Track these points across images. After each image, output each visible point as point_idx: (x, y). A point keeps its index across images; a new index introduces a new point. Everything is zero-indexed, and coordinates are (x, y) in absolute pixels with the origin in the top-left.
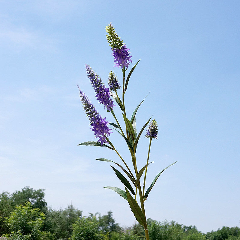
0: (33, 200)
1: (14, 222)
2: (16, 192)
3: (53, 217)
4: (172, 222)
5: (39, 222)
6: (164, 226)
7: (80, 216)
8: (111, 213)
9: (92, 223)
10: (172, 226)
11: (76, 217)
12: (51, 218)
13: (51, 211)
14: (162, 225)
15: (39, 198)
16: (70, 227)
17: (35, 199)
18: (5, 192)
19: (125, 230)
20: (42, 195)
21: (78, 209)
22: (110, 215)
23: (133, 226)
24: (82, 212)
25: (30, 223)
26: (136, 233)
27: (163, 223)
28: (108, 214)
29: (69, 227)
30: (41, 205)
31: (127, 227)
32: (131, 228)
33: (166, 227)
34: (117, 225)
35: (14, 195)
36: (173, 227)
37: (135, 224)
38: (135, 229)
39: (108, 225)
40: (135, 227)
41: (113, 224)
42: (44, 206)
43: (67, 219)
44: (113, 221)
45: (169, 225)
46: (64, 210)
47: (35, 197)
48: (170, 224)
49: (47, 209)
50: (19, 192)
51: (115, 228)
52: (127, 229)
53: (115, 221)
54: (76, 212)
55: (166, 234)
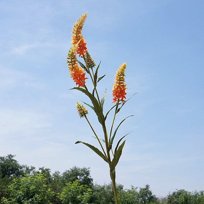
0: (81, 177)
1: (65, 196)
2: (66, 172)
3: (98, 191)
4: (201, 192)
5: (87, 195)
6: (195, 195)
7: (122, 190)
8: (148, 186)
9: (131, 195)
10: (201, 195)
11: (118, 190)
12: (97, 192)
13: (97, 186)
14: (192, 195)
15: (85, 175)
16: (114, 200)
17: (82, 176)
18: (57, 171)
19: (161, 200)
20: (88, 173)
21: (119, 184)
22: (148, 188)
23: (167, 197)
24: (123, 186)
25: (79, 197)
26: (170, 202)
27: (194, 193)
28: (145, 187)
29: (112, 199)
30: (88, 182)
31: (163, 198)
32: (166, 198)
33: (196, 196)
34: (154, 196)
35: (65, 174)
36: (203, 196)
37: (169, 194)
38: (169, 199)
39: (146, 196)
40: (169, 197)
41: (150, 195)
42: (90, 182)
43: (110, 192)
44: (150, 193)
45: (198, 195)
46: (108, 185)
48: (200, 194)
49: (92, 184)
50: (68, 171)
51: (152, 198)
52: (162, 199)
53: (152, 193)
54: (118, 186)
55: (196, 202)
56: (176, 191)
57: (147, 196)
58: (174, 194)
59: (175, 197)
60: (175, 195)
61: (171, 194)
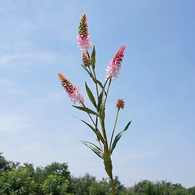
0: (60, 171)
1: (47, 187)
2: (47, 166)
3: (75, 182)
4: (162, 181)
5: (65, 186)
6: (157, 184)
7: (95, 181)
8: (117, 177)
10: (163, 184)
11: (92, 181)
13: (73, 178)
14: (155, 184)
15: (64, 169)
16: (88, 189)
17: (61, 170)
19: (128, 189)
20: (66, 167)
21: (92, 176)
22: (117, 179)
23: (134, 186)
24: (96, 177)
25: (58, 187)
26: (136, 191)
27: (156, 182)
29: (87, 189)
30: (66, 174)
31: (130, 187)
32: (133, 188)
34: (122, 186)
35: (46, 168)
37: (135, 184)
38: (135, 188)
39: (115, 186)
40: (136, 187)
41: (119, 185)
42: (68, 175)
43: (85, 184)
44: (119, 183)
45: (160, 184)
46: (82, 177)
47: (62, 169)
49: (70, 177)
50: (49, 165)
51: (121, 188)
53: (120, 183)
54: (91, 178)
55: (159, 190)
56: (141, 181)
57: (117, 186)
58: (139, 183)
59: (141, 186)
60: (140, 185)
61: (137, 183)
